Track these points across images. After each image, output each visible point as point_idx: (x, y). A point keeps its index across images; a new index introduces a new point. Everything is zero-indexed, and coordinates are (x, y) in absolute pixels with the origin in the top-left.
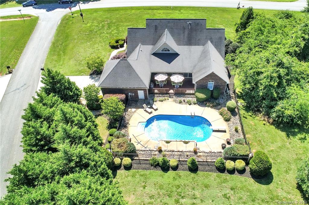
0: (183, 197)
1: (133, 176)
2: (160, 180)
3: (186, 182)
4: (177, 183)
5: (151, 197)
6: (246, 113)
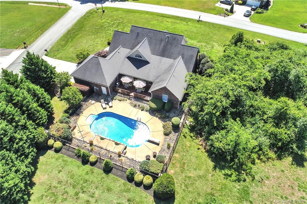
0: (83, 192)
1: (57, 159)
2: (75, 170)
3: (95, 179)
4: (87, 177)
5: (60, 182)
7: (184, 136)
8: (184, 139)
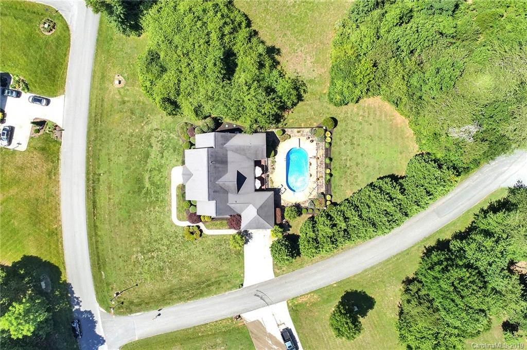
0: (346, 166)
6: (281, 123)
7: (285, 125)
8: (288, 124)
